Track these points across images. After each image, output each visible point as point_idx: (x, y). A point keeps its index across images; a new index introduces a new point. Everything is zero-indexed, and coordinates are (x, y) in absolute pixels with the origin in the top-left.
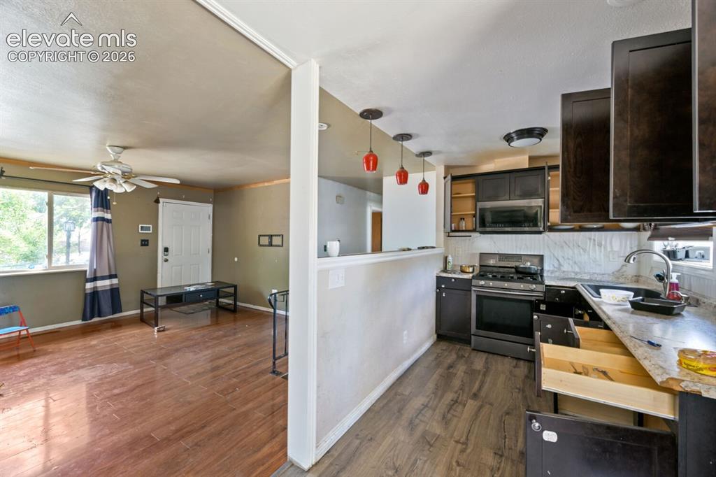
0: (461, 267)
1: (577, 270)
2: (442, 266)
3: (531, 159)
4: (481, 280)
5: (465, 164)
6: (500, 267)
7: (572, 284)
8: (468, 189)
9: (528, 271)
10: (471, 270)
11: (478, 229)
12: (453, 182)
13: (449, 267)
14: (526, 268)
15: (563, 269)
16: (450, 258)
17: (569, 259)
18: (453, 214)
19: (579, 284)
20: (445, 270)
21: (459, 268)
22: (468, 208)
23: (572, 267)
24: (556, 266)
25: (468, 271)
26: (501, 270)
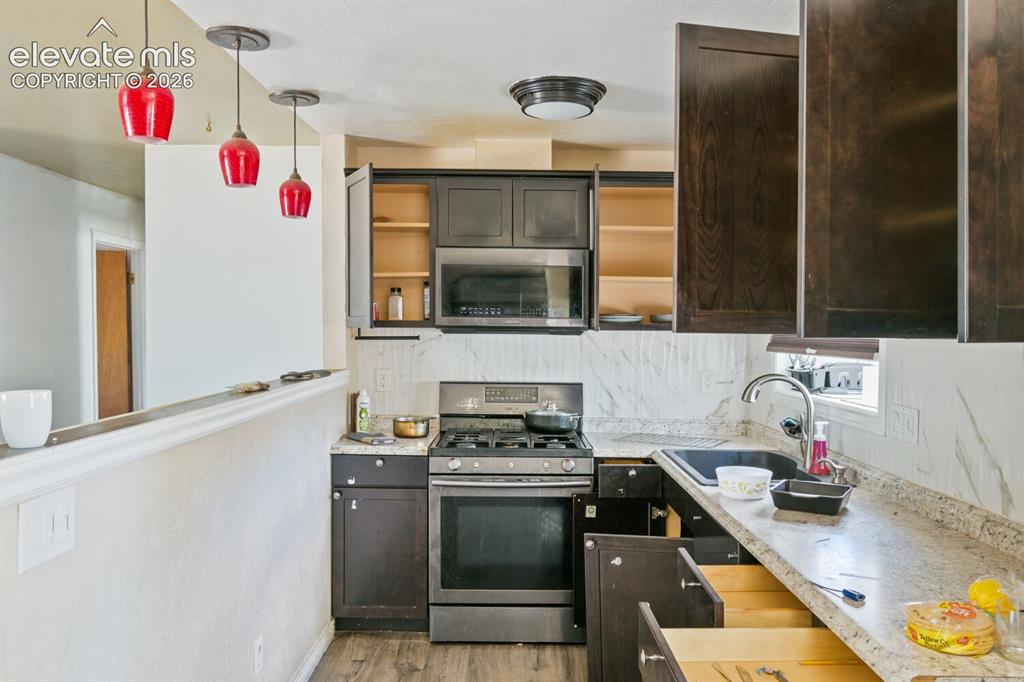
0: (395, 421)
1: (645, 416)
2: (342, 423)
3: (557, 147)
4: (453, 457)
5: (402, 140)
6: (488, 417)
7: (643, 452)
8: (409, 208)
9: (553, 425)
10: (421, 429)
11: (440, 319)
12: (375, 186)
13: (363, 426)
14: (549, 418)
15: (619, 414)
16: (364, 400)
17: (629, 390)
18: (375, 275)
19: (659, 449)
20: (352, 433)
21: (390, 425)
22: (409, 259)
23: (636, 409)
24: (607, 407)
25: (412, 432)
26: (493, 424)
